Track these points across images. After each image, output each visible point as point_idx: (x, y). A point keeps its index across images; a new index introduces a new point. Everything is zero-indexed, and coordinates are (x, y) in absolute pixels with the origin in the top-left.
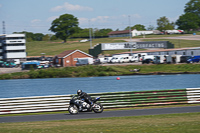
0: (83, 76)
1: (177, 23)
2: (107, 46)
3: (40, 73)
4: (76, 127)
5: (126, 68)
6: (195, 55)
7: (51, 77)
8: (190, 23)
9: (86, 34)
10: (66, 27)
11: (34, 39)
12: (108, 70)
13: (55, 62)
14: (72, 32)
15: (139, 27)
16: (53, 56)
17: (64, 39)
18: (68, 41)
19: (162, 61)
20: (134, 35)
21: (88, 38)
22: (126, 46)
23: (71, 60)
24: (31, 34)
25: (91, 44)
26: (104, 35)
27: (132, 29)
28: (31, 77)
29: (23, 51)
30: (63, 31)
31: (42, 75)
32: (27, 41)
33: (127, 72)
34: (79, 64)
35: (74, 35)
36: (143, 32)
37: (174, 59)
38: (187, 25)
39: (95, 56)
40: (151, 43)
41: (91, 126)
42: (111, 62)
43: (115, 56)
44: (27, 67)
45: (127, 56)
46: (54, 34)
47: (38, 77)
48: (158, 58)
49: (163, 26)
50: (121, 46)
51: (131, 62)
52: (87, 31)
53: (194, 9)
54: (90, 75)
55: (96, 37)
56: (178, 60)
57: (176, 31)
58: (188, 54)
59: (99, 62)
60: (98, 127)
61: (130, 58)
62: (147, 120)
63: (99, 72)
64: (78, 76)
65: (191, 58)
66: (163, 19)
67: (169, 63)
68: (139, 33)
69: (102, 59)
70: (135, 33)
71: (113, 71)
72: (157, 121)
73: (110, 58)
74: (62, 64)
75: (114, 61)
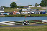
0: (17, 17)
1: (39, 5)
2: (23, 10)
3: (7, 16)
4: (16, 29)
5: (28, 15)
6: (44, 12)
7: (10, 17)
8: (43, 5)
9: (18, 7)
10: (13, 5)
11: (6, 8)
12: (23, 15)
13: (11, 13)
14: (15, 6)
15: (31, 6)
16: (10, 12)
17: (13, 8)
18: (14, 9)
19: (36, 13)
20: (29, 7)
21: (18, 8)
22: (28, 10)
23: (15, 13)
24: (5, 7)
25: (19, 9)
26: (23, 7)
27: (29, 6)
28: (5, 17)
29: (3, 11)
30: (13, 6)
31: (8, 16)
32: (4, 8)
33: (28, 16)
34: (16, 14)
35: (15, 7)
36: (32, 7)
37: (39, 13)
38: (42, 5)
39: (20, 12)
40: (33, 9)
41: (19, 28)
42: (24, 14)
43: (25, 12)
44: (4, 14)
45: (28, 12)
46: (11, 7)
47: (7, 17)
48: (35, 13)
49: (36, 5)
50: (26, 10)
51: (29, 13)
52: (18, 6)
53: (44, 1)
54: (19, 16)
55: (20, 8)
56: (40, 13)
57: (39, 7)
58: (42, 12)
59: (21, 14)
60: (21, 29)
61: (28, 13)
62: (32, 27)
63: (21, 16)
64: (16, 17)
65: (43, 13)
66: (36, 4)
67: (38, 14)
68: (31, 7)
69: (22, 13)
70: (30, 7)
71: (24, 16)
72: (35, 27)
73: (24, 13)
74: (12, 14)
75: (25, 13)
